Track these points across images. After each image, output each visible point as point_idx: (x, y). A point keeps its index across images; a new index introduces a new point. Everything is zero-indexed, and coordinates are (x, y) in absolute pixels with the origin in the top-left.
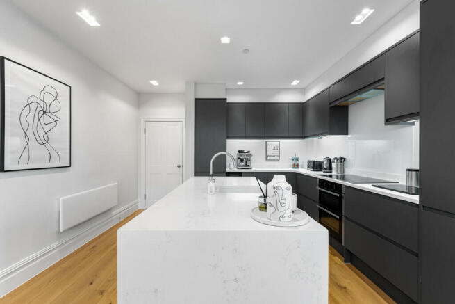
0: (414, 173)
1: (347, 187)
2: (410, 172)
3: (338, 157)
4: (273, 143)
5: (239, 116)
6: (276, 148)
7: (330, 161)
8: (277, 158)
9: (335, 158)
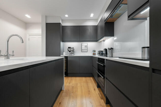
0: (146, 49)
1: (107, 60)
2: (144, 49)
3: (110, 48)
4: (85, 44)
5: (68, 32)
6: (86, 46)
7: (106, 50)
8: (87, 51)
9: (109, 49)
